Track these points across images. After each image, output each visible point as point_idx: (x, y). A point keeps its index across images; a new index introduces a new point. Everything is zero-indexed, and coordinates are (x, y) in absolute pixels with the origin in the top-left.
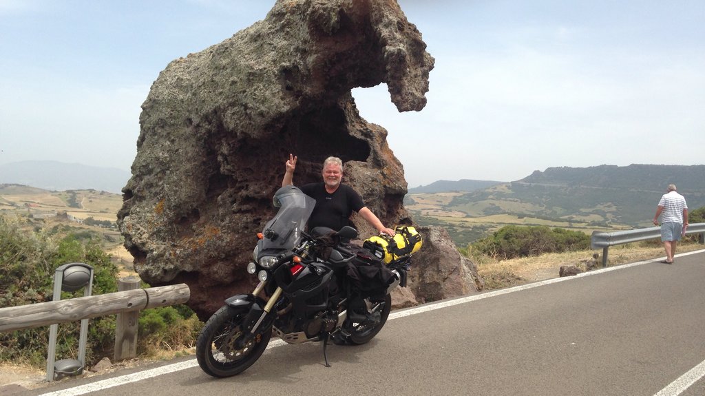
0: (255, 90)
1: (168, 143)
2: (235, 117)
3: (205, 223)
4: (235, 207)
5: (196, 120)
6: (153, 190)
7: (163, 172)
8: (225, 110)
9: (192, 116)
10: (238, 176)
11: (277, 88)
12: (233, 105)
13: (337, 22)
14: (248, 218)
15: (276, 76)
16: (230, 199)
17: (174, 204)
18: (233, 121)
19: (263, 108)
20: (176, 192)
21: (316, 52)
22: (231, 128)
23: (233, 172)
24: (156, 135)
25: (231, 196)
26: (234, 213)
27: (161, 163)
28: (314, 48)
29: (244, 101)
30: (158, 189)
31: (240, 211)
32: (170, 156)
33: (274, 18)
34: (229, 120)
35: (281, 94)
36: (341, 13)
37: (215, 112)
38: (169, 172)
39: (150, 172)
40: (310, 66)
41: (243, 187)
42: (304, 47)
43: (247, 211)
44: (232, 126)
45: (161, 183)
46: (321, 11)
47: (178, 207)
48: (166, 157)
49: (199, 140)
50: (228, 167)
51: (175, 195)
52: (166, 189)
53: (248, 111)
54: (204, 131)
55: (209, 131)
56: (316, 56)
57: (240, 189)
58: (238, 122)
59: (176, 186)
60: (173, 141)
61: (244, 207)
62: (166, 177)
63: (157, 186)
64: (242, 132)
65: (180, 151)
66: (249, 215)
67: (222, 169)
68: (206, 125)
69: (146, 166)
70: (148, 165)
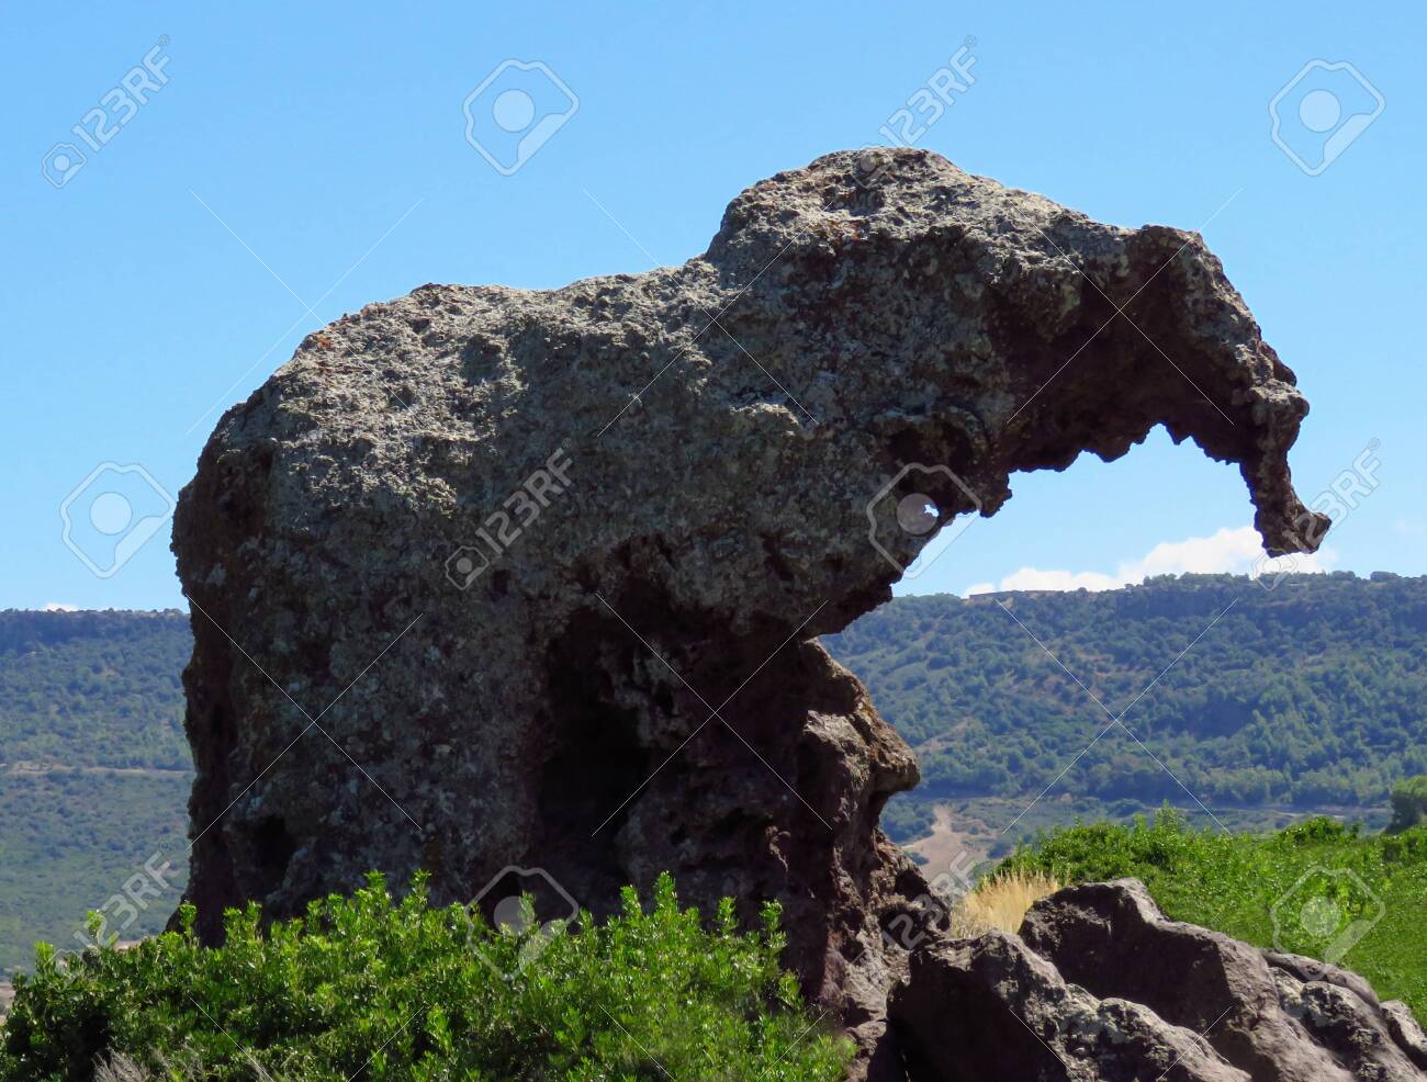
1: (435, 653)
4: (689, 850)
7: (427, 752)
12: (709, 534)
13: (1078, 309)
16: (668, 829)
18: (717, 583)
19: (842, 547)
20: (478, 812)
21: (1011, 388)
22: (706, 604)
25: (671, 818)
27: (424, 722)
32: (451, 698)
34: (699, 579)
36: (1088, 288)
37: (623, 553)
38: (446, 749)
39: (378, 755)
40: (995, 427)
42: (961, 369)
44: (712, 597)
45: (424, 788)
46: (1042, 282)
48: (438, 702)
49: (532, 639)
50: (674, 725)
51: (476, 825)
52: (443, 805)
53: (787, 554)
54: (560, 613)
55: (582, 615)
56: (1013, 399)
57: (701, 793)
58: (741, 585)
59: (476, 795)
60: (448, 650)
61: (723, 852)
62: (435, 768)
63: (412, 797)
64: (757, 616)
65: (479, 678)
67: (645, 733)
68: (571, 595)
69: (371, 734)
70: (377, 726)
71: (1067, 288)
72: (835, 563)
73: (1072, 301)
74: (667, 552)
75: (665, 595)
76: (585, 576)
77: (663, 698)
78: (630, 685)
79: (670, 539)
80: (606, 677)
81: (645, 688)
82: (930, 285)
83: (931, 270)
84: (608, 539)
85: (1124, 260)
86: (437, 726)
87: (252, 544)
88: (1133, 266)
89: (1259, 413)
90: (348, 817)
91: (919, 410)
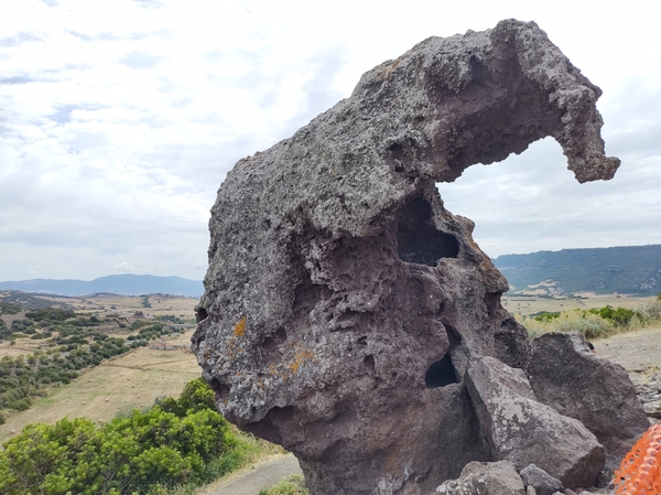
0: (355, 174)
1: (245, 250)
2: (329, 211)
3: (294, 343)
4: (332, 323)
5: (275, 221)
6: (231, 307)
7: (241, 286)
8: (313, 206)
9: (271, 216)
10: (334, 285)
11: (384, 169)
12: (324, 197)
13: (469, 73)
14: (350, 337)
15: (380, 155)
16: (326, 314)
17: (256, 323)
18: (326, 218)
19: (367, 198)
20: (258, 308)
21: (438, 117)
22: (323, 226)
23: (328, 280)
24: (229, 242)
25: (326, 310)
26: (332, 331)
27: (238, 275)
28: (435, 112)
29: (340, 190)
30: (236, 307)
31: (339, 329)
32: (248, 265)
34: (320, 217)
35: (390, 177)
36: (473, 61)
37: (300, 209)
38: (248, 285)
39: (226, 287)
40: (431, 136)
41: (340, 299)
43: (348, 328)
44: (324, 224)
45: (239, 299)
46: (446, 61)
47: (262, 326)
48: (243, 268)
49: (279, 244)
50: (322, 274)
51: (257, 312)
52: (245, 305)
53: (347, 203)
54: (286, 233)
55: (293, 233)
56: (438, 122)
58: (333, 217)
59: (258, 302)
60: (250, 248)
61: (344, 324)
62: (245, 291)
63: (235, 302)
64: (340, 230)
65: (260, 259)
66: (351, 333)
67: (312, 278)
68: (289, 226)
69: (221, 280)
70: (223, 277)
71: (461, 63)
73: (464, 68)
74: (311, 207)
76: (291, 219)
79: (313, 203)
80: (304, 257)
81: (312, 260)
84: (293, 205)
85: (489, 43)
86: (244, 277)
88: (495, 44)
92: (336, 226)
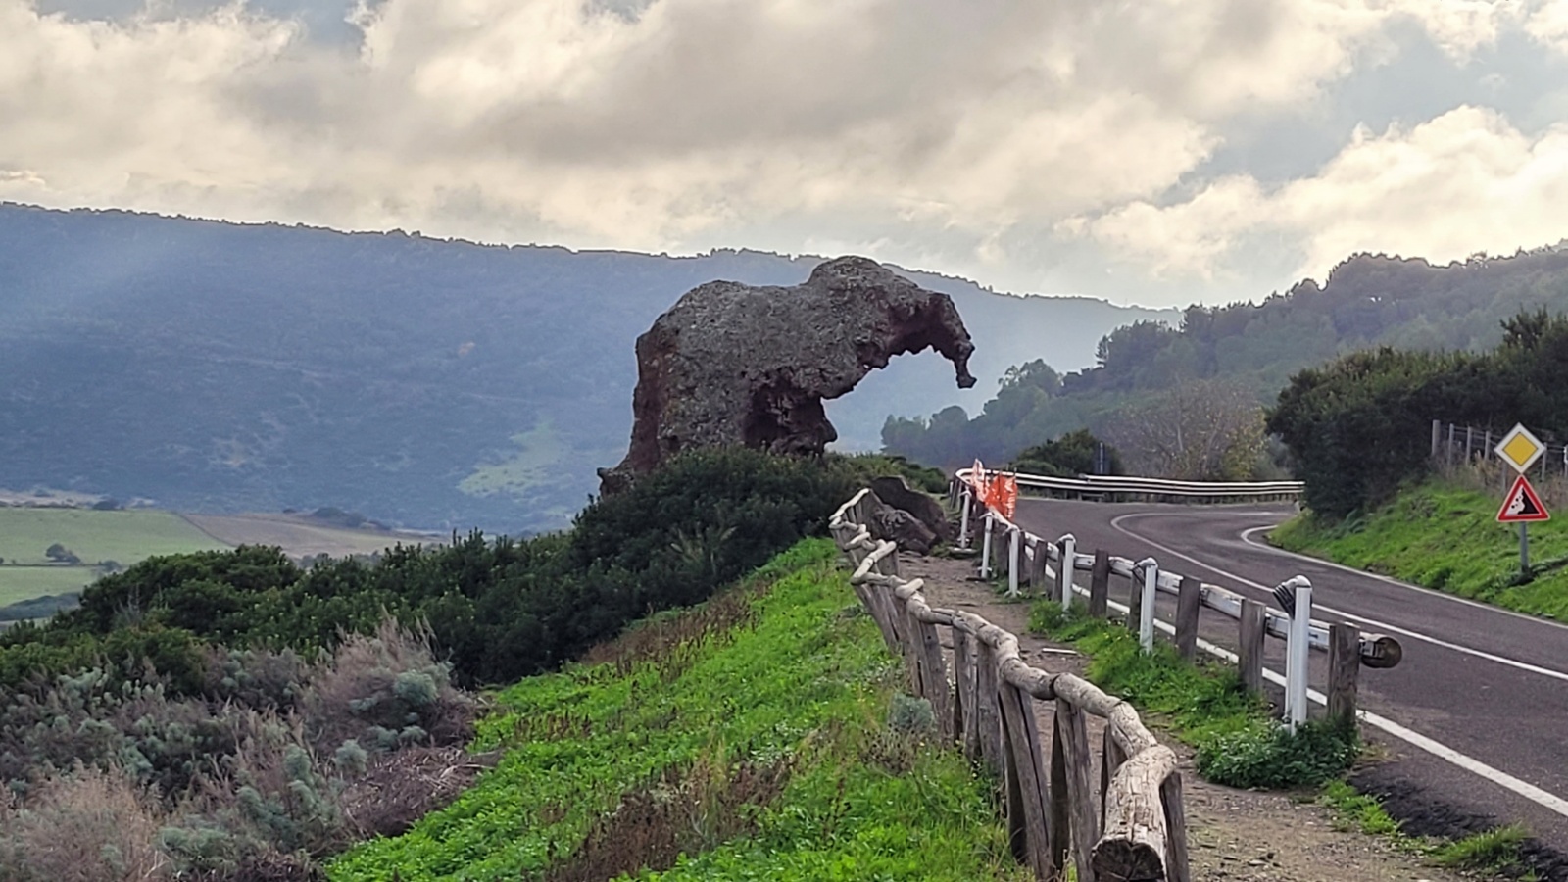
1: (724, 394)
2: (810, 378)
5: (752, 373)
6: (710, 438)
7: (720, 421)
8: (798, 370)
9: (748, 370)
12: (805, 367)
19: (842, 375)
27: (720, 413)
29: (823, 366)
30: (716, 438)
32: (727, 407)
33: (831, 292)
34: (800, 379)
36: (917, 309)
37: (780, 370)
38: (725, 421)
41: (794, 439)
42: (879, 327)
49: (750, 391)
50: (787, 420)
54: (759, 385)
55: (765, 386)
57: (790, 440)
60: (728, 393)
63: (715, 434)
65: (735, 401)
67: (779, 421)
68: (764, 380)
72: (840, 379)
73: (912, 311)
74: (792, 371)
75: (789, 383)
76: (768, 376)
77: (786, 412)
78: (777, 407)
79: (794, 368)
80: (769, 404)
81: (781, 409)
82: (872, 301)
83: (873, 297)
84: (775, 367)
86: (723, 415)
87: (670, 356)
89: (961, 348)
90: (698, 438)
91: (866, 338)
92: (813, 388)
